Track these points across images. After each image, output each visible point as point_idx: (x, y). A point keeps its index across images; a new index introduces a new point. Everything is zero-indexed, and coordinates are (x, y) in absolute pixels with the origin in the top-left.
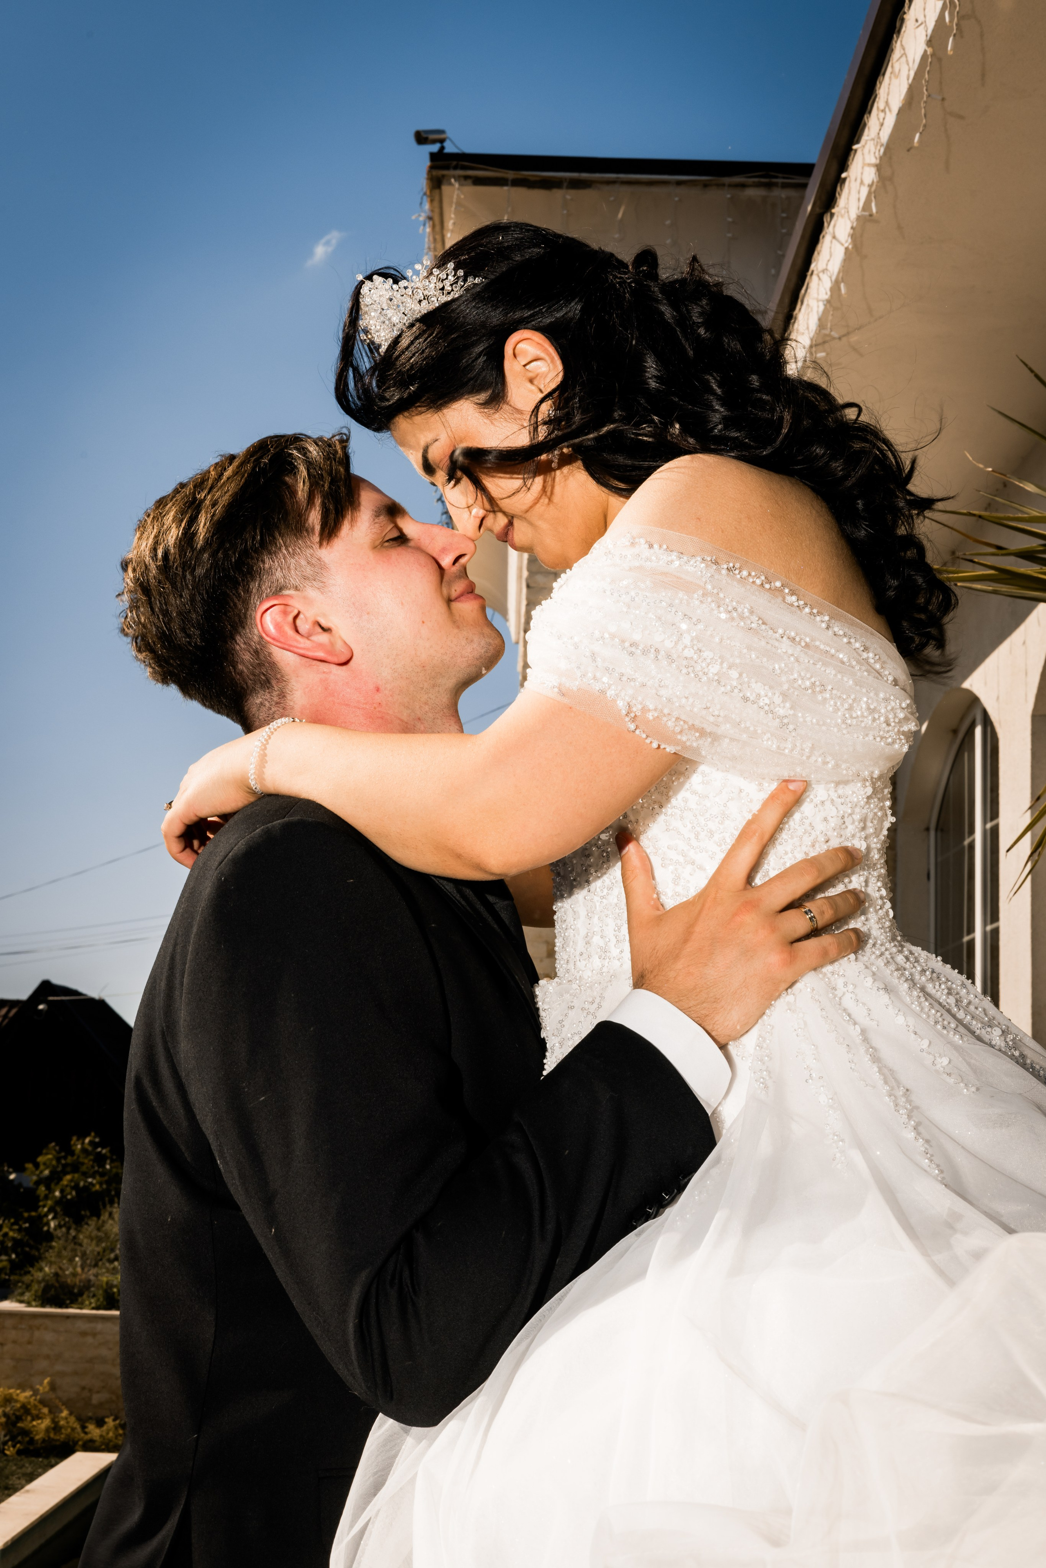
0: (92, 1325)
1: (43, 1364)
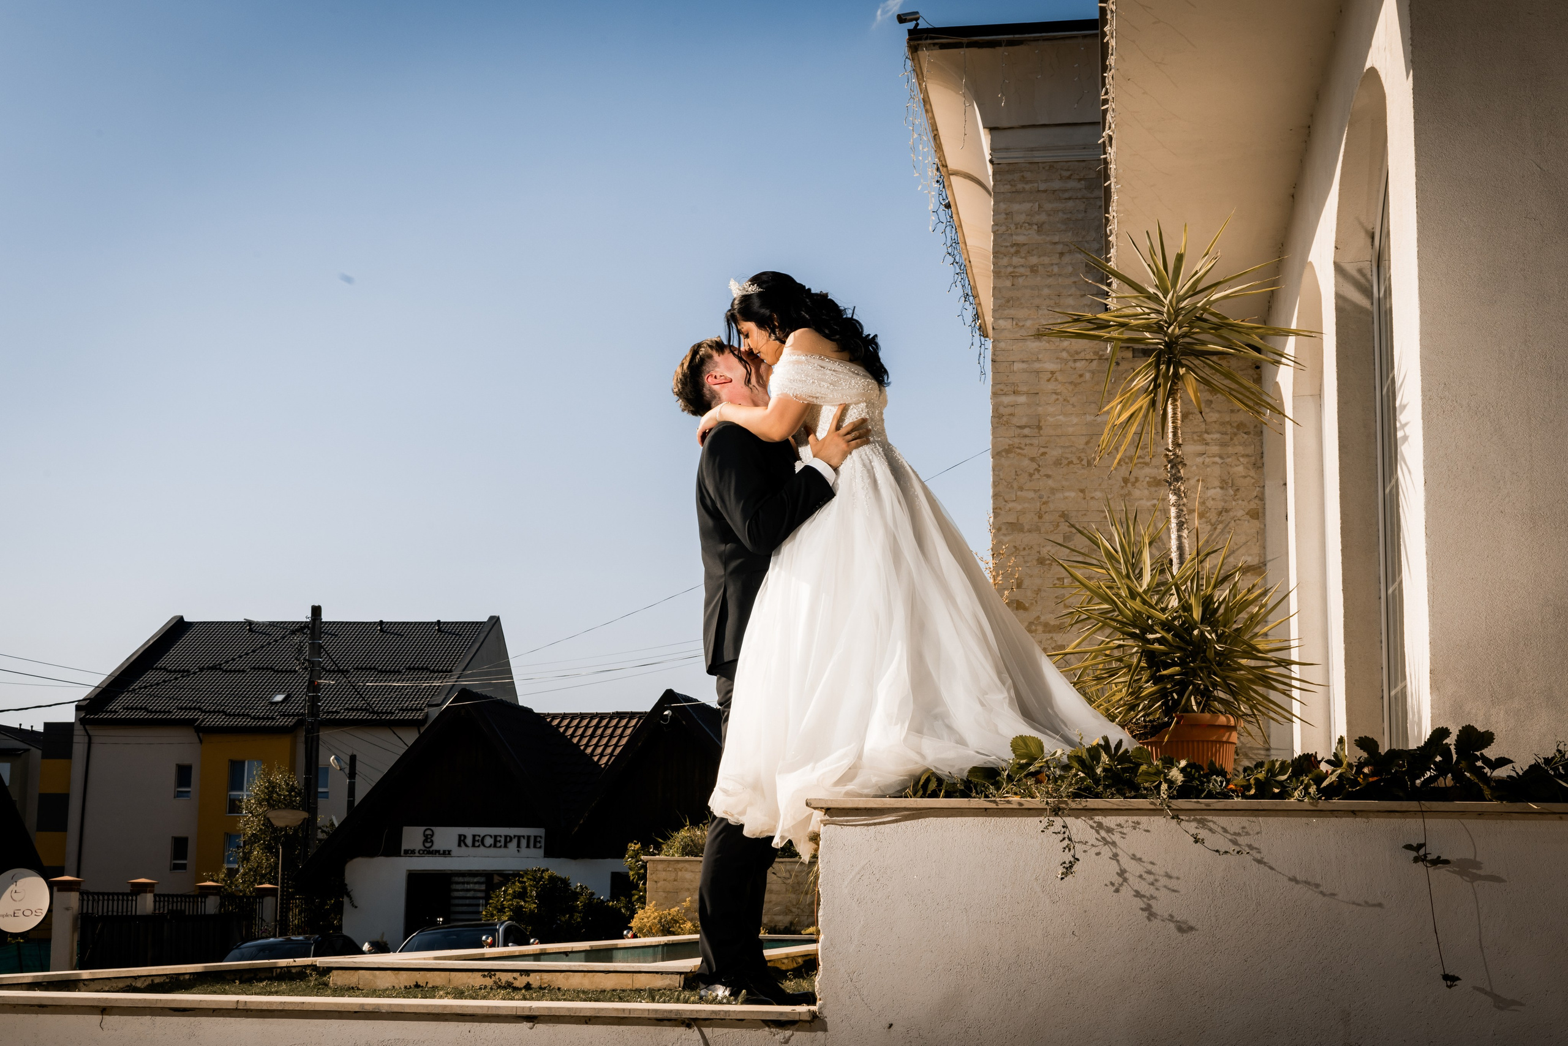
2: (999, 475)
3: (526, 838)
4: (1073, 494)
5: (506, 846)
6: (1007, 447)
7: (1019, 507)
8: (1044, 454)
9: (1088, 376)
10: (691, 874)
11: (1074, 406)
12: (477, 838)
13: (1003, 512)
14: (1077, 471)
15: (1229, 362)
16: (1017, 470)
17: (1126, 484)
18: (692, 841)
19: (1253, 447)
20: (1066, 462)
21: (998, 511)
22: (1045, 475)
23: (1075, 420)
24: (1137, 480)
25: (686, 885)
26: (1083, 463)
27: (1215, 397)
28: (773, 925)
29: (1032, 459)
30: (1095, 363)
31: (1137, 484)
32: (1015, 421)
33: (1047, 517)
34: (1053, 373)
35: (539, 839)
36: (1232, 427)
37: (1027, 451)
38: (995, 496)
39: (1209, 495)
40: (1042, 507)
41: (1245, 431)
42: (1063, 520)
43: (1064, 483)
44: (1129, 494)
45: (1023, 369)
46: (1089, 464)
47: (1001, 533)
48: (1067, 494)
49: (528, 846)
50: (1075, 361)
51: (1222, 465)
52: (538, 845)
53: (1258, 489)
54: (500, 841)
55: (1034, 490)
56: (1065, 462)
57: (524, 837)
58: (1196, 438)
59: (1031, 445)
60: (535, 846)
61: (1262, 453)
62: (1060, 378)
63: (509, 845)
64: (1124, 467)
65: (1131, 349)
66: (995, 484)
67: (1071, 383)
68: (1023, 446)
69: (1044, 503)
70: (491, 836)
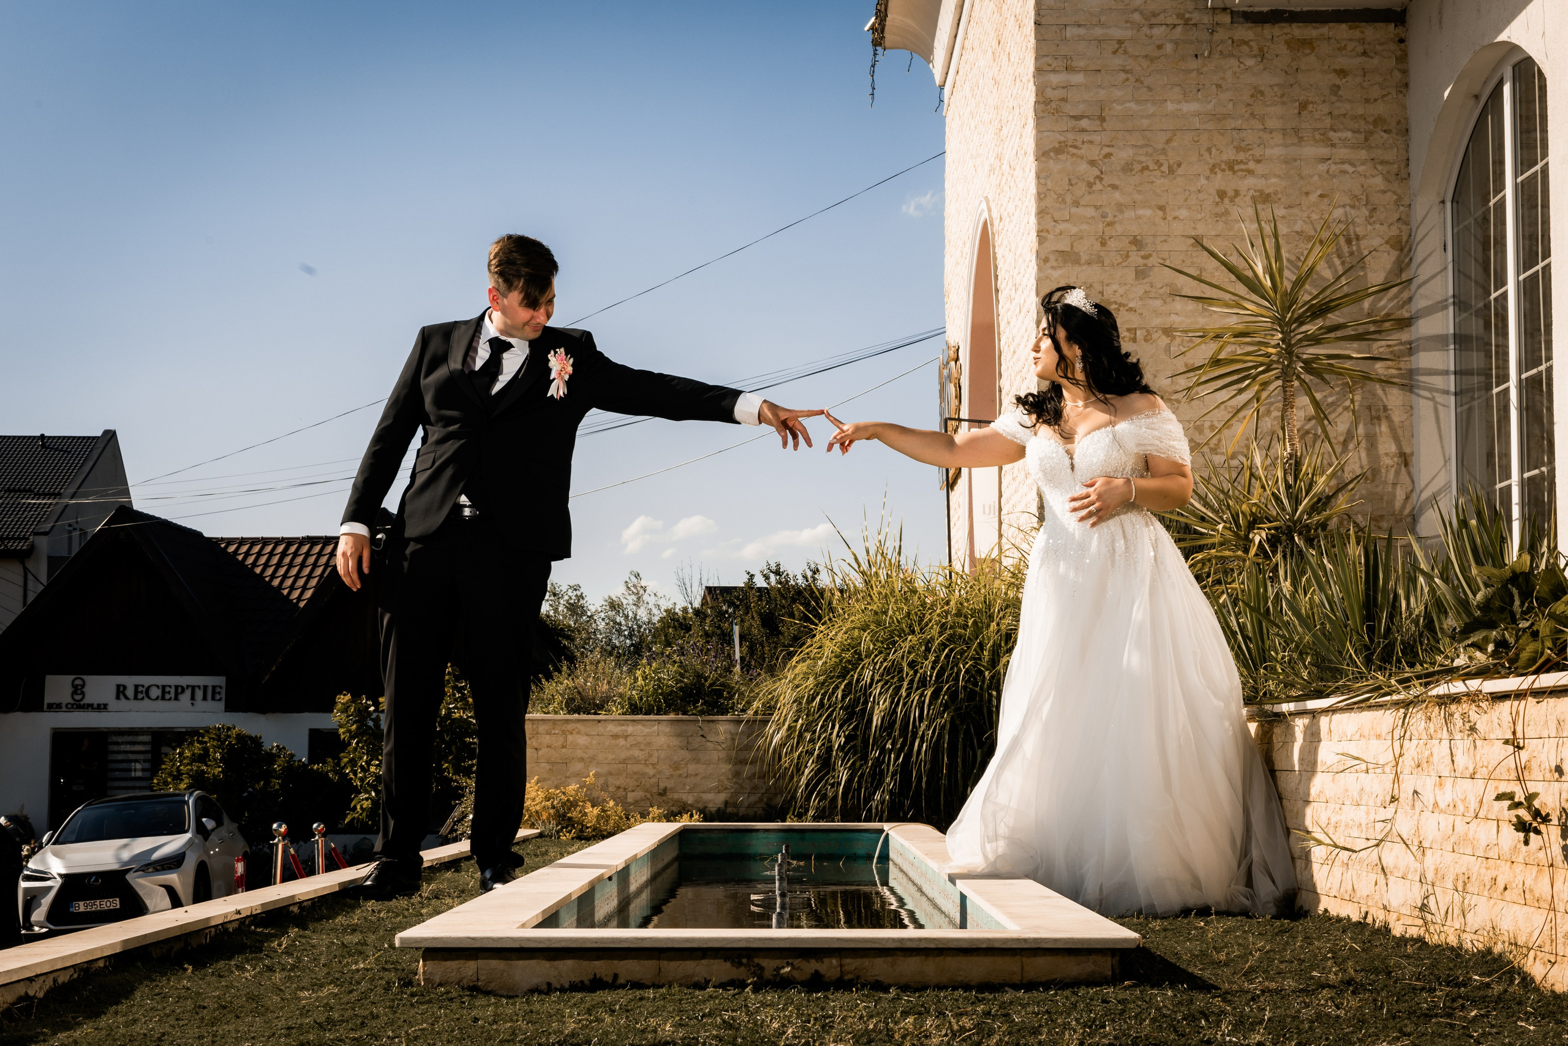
0: (624, 728)
1: (579, 766)
2: (1046, 184)
3: (202, 688)
4: (1148, 213)
5: (176, 698)
6: (1057, 145)
7: (1074, 230)
8: (1108, 155)
9: (1169, 48)
10: (585, 738)
11: (1150, 89)
12: (140, 689)
13: (1051, 236)
14: (1154, 180)
15: (1363, 32)
16: (1071, 177)
17: (1222, 200)
18: (579, 693)
19: (1396, 150)
20: (1139, 167)
21: (1044, 234)
22: (1110, 186)
23: (1151, 109)
24: (1237, 193)
25: (579, 753)
26: (1162, 169)
27: (1344, 81)
28: (700, 806)
29: (1092, 163)
30: (1179, 29)
31: (1237, 200)
32: (1068, 109)
33: (1112, 244)
34: (1120, 42)
35: (218, 690)
36: (1367, 122)
37: (1086, 151)
38: (1041, 213)
39: (1335, 216)
40: (1106, 229)
41: (1385, 128)
42: (1134, 248)
43: (1138, 197)
44: (1227, 213)
45: (1079, 36)
46: (1171, 171)
47: (1049, 265)
48: (1140, 212)
49: (205, 698)
50: (1151, 26)
51: (1353, 175)
52: (218, 697)
53: (1402, 208)
54: (169, 692)
55: (1095, 206)
56: (1137, 167)
57: (199, 687)
58: (1318, 137)
59: (1091, 142)
60: (213, 699)
61: (1408, 159)
62: (1130, 50)
63: (181, 697)
64: (1220, 175)
65: (1229, 11)
66: (1041, 197)
67: (1146, 56)
68: (1079, 144)
69: (1109, 224)
70: (158, 687)
